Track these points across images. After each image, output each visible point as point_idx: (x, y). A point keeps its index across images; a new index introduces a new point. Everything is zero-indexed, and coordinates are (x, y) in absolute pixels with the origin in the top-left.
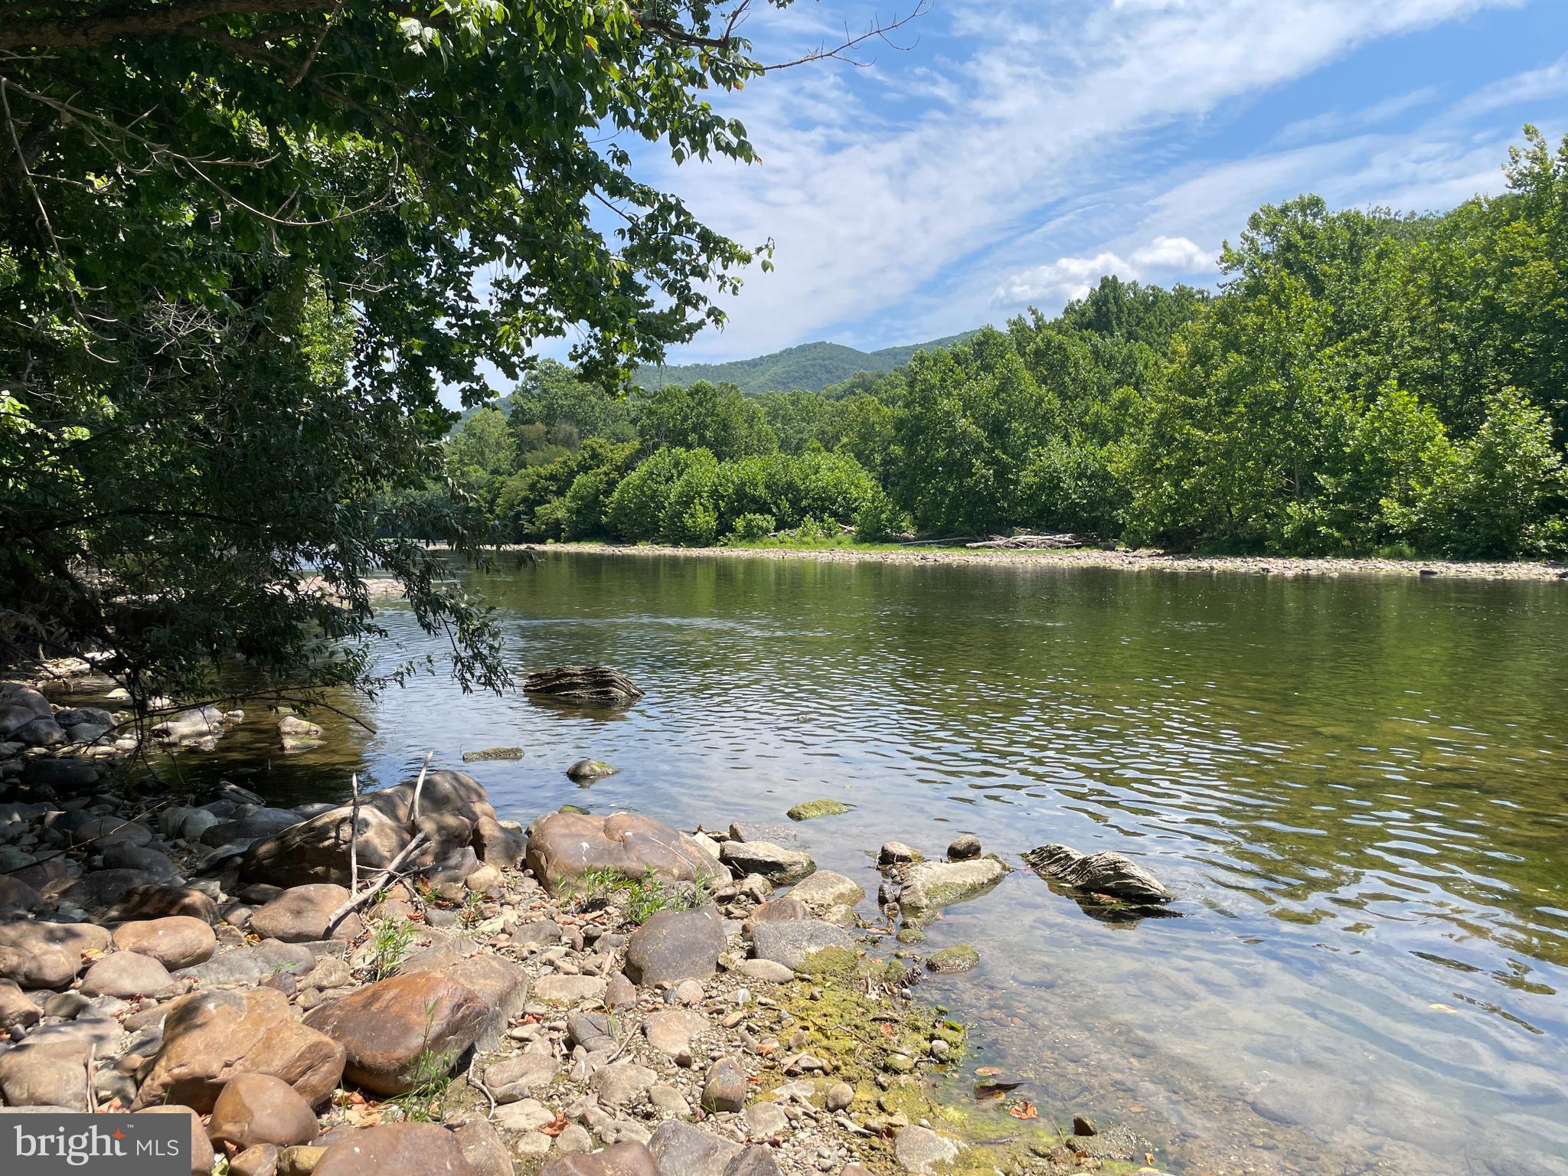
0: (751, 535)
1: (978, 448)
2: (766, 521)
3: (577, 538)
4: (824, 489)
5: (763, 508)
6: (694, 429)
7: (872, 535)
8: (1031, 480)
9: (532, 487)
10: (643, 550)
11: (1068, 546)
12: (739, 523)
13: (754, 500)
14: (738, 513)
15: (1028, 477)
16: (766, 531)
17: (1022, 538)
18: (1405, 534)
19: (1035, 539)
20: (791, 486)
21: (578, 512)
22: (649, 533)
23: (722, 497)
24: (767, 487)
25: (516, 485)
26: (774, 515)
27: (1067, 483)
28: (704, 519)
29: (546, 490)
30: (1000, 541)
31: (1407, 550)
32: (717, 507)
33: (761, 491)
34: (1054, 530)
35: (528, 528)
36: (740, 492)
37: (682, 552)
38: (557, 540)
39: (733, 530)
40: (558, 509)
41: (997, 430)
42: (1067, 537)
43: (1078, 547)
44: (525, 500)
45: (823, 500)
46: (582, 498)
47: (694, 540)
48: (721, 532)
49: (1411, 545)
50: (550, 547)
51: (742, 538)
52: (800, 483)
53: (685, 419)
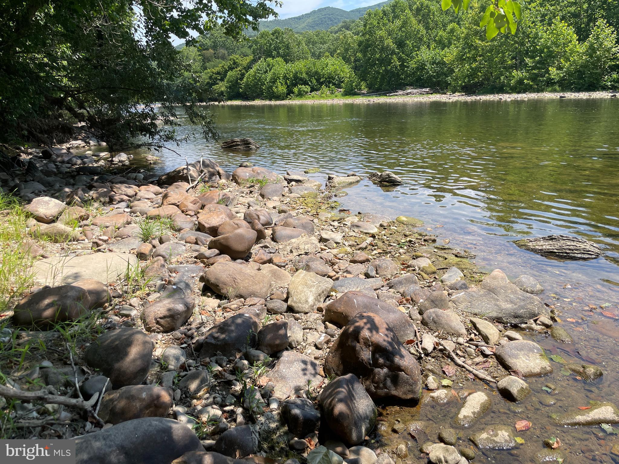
0: (300, 95)
2: (307, 88)
3: (230, 99)
4: (330, 74)
5: (305, 83)
6: (275, 50)
7: (350, 92)
9: (210, 78)
10: (257, 102)
11: (428, 93)
12: (296, 90)
13: (301, 79)
14: (295, 85)
15: (413, 64)
16: (307, 92)
17: (409, 91)
18: (558, 82)
19: (415, 91)
20: (316, 73)
21: (230, 87)
22: (260, 96)
23: (288, 79)
24: (307, 74)
25: (204, 77)
26: (310, 86)
27: (428, 66)
28: (281, 89)
29: (216, 79)
30: (401, 92)
31: (557, 88)
32: (286, 83)
33: (304, 75)
34: (422, 87)
36: (296, 77)
37: (273, 103)
39: (293, 93)
40: (222, 87)
41: (401, 44)
42: (427, 90)
43: (432, 94)
44: (208, 83)
45: (329, 78)
46: (231, 82)
47: (277, 98)
48: (288, 94)
49: (559, 86)
51: (297, 96)
52: (320, 71)
53: (271, 45)
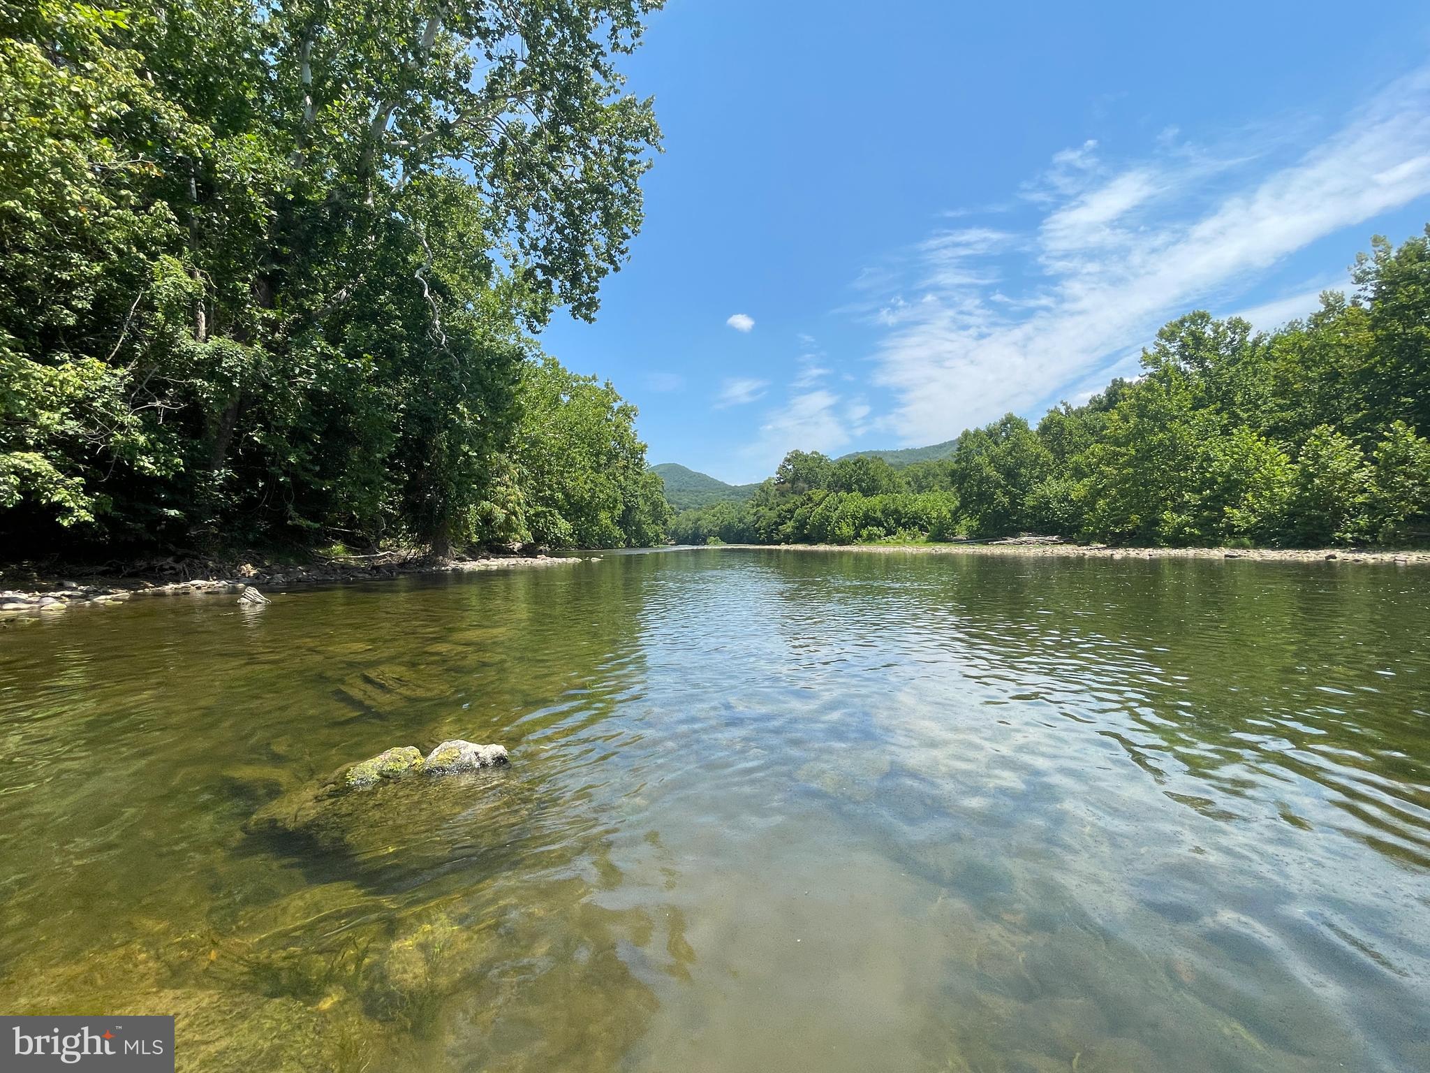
0: (870, 539)
1: (998, 485)
2: (882, 531)
3: (795, 542)
4: (916, 512)
5: (879, 524)
6: (856, 482)
7: (940, 536)
8: (1032, 503)
9: (779, 516)
10: (822, 548)
11: (1055, 543)
12: (864, 533)
13: (874, 519)
14: (864, 526)
15: (1029, 501)
16: (880, 537)
17: (1024, 539)
19: (1033, 539)
20: (896, 511)
21: (797, 528)
22: (822, 539)
23: (856, 518)
24: (883, 512)
25: (772, 515)
26: (884, 527)
27: (1054, 505)
28: (847, 530)
29: (785, 517)
30: (1011, 540)
32: (854, 524)
33: (879, 514)
34: (1046, 534)
35: (776, 537)
36: (866, 516)
37: (836, 548)
38: (787, 543)
39: (861, 536)
40: (788, 527)
41: (1011, 474)
42: (1054, 538)
43: (1061, 544)
44: (776, 523)
45: (914, 518)
46: (799, 521)
47: (842, 542)
48: (857, 535)
50: (784, 547)
51: (864, 541)
52: (900, 509)
53: (851, 477)
